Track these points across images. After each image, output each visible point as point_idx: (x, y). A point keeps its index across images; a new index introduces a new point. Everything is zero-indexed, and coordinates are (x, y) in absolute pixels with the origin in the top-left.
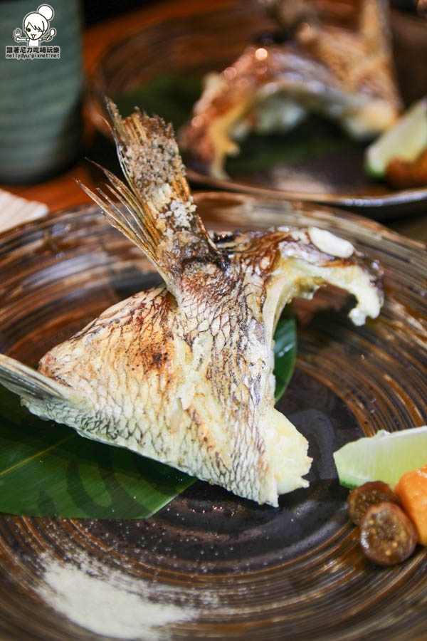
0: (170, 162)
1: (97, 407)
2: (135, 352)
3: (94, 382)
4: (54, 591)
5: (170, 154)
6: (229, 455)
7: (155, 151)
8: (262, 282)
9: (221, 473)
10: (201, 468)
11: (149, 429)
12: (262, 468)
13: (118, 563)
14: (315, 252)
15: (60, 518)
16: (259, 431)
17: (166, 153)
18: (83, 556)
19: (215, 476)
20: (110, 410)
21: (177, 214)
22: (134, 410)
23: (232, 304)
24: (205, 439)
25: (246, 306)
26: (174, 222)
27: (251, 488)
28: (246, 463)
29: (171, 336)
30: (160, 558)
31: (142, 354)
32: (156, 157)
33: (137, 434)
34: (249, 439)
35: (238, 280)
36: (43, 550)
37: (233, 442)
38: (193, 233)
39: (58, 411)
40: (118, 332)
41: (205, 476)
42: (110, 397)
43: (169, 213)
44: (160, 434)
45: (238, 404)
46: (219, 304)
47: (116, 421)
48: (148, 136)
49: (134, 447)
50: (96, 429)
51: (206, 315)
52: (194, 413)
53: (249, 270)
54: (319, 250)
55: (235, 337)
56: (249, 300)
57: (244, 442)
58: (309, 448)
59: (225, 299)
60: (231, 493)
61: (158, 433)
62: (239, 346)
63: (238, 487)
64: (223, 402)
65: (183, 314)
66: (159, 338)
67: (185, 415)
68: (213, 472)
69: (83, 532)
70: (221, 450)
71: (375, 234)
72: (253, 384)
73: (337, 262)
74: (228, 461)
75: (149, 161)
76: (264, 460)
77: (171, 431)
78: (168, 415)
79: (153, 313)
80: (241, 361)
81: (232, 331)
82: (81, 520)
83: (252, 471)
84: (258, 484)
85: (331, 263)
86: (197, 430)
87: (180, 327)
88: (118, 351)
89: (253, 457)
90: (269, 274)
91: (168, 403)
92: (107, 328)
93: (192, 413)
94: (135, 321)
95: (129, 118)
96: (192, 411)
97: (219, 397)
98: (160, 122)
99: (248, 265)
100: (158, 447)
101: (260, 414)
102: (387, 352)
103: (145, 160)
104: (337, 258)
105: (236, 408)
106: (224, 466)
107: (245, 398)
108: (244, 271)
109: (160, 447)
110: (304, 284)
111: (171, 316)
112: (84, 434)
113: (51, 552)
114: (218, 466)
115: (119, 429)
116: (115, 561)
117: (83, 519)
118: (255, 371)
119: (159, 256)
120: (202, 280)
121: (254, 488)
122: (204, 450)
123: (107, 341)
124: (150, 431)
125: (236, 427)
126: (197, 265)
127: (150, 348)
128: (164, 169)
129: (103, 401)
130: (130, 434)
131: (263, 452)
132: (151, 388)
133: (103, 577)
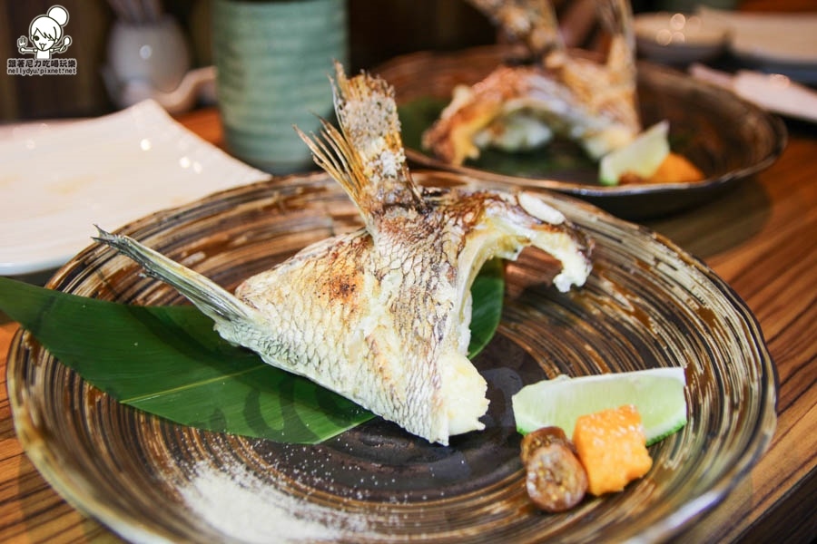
0: (386, 118)
1: (280, 330)
2: (324, 281)
3: (280, 307)
4: (200, 495)
5: (387, 110)
6: (404, 388)
7: (372, 107)
8: (463, 233)
9: (395, 408)
10: (376, 401)
11: (327, 356)
12: (436, 405)
13: (274, 479)
14: (522, 213)
15: (228, 433)
16: (437, 367)
17: (383, 110)
18: (240, 469)
19: (389, 411)
20: (292, 335)
21: (385, 163)
22: (314, 335)
23: (427, 247)
24: (381, 370)
25: (442, 251)
26: (381, 171)
27: (423, 424)
28: (420, 397)
29: (362, 270)
30: (317, 480)
31: (330, 284)
32: (373, 113)
33: (316, 361)
34: (425, 374)
35: (438, 226)
36: (201, 458)
37: (408, 376)
38: (399, 181)
39: (244, 333)
40: (312, 264)
41: (379, 410)
42: (293, 322)
43: (378, 162)
44: (338, 361)
45: (420, 339)
46: (415, 246)
47: (297, 344)
48: (369, 94)
49: (312, 375)
50: (278, 354)
51: (400, 254)
52: (373, 343)
53: (452, 222)
54: (526, 213)
55: (426, 277)
56: (446, 246)
57: (420, 377)
58: (488, 389)
59: (421, 242)
60: (404, 430)
61: (335, 361)
62: (428, 285)
63: (411, 423)
64: (404, 335)
65: (378, 252)
66: (349, 271)
67: (364, 344)
68: (386, 405)
69: (247, 449)
70: (396, 382)
71: (591, 216)
72: (437, 323)
73: (544, 226)
74: (402, 395)
75: (365, 115)
76: (438, 396)
77: (349, 360)
78: (347, 344)
79: (348, 250)
80: (428, 299)
81: (423, 271)
82: (248, 438)
83: (425, 406)
84: (430, 421)
85: (538, 226)
86: (373, 360)
87: (373, 264)
88: (309, 280)
89: (427, 392)
90: (471, 227)
91: (349, 332)
92: (303, 261)
93: (371, 343)
94: (330, 256)
95: (354, 79)
96: (371, 340)
97: (400, 330)
98: (382, 84)
99: (451, 217)
100: (335, 375)
101: (441, 353)
102: (592, 325)
103: (362, 113)
104: (543, 222)
105: (416, 342)
106: (398, 399)
107: (427, 335)
108: (445, 221)
109: (337, 375)
110: (507, 242)
111: (365, 253)
112: (267, 359)
113: (210, 461)
114: (392, 399)
115: (299, 354)
116: (272, 477)
117: (251, 438)
118: (441, 311)
119: (361, 197)
120: (401, 223)
121: (426, 425)
122: (379, 381)
123: (300, 272)
124: (328, 358)
125: (414, 362)
126: (398, 210)
127: (339, 279)
128: (380, 123)
129: (286, 325)
130: (309, 361)
131: (439, 388)
132: (334, 316)
133: (255, 489)
